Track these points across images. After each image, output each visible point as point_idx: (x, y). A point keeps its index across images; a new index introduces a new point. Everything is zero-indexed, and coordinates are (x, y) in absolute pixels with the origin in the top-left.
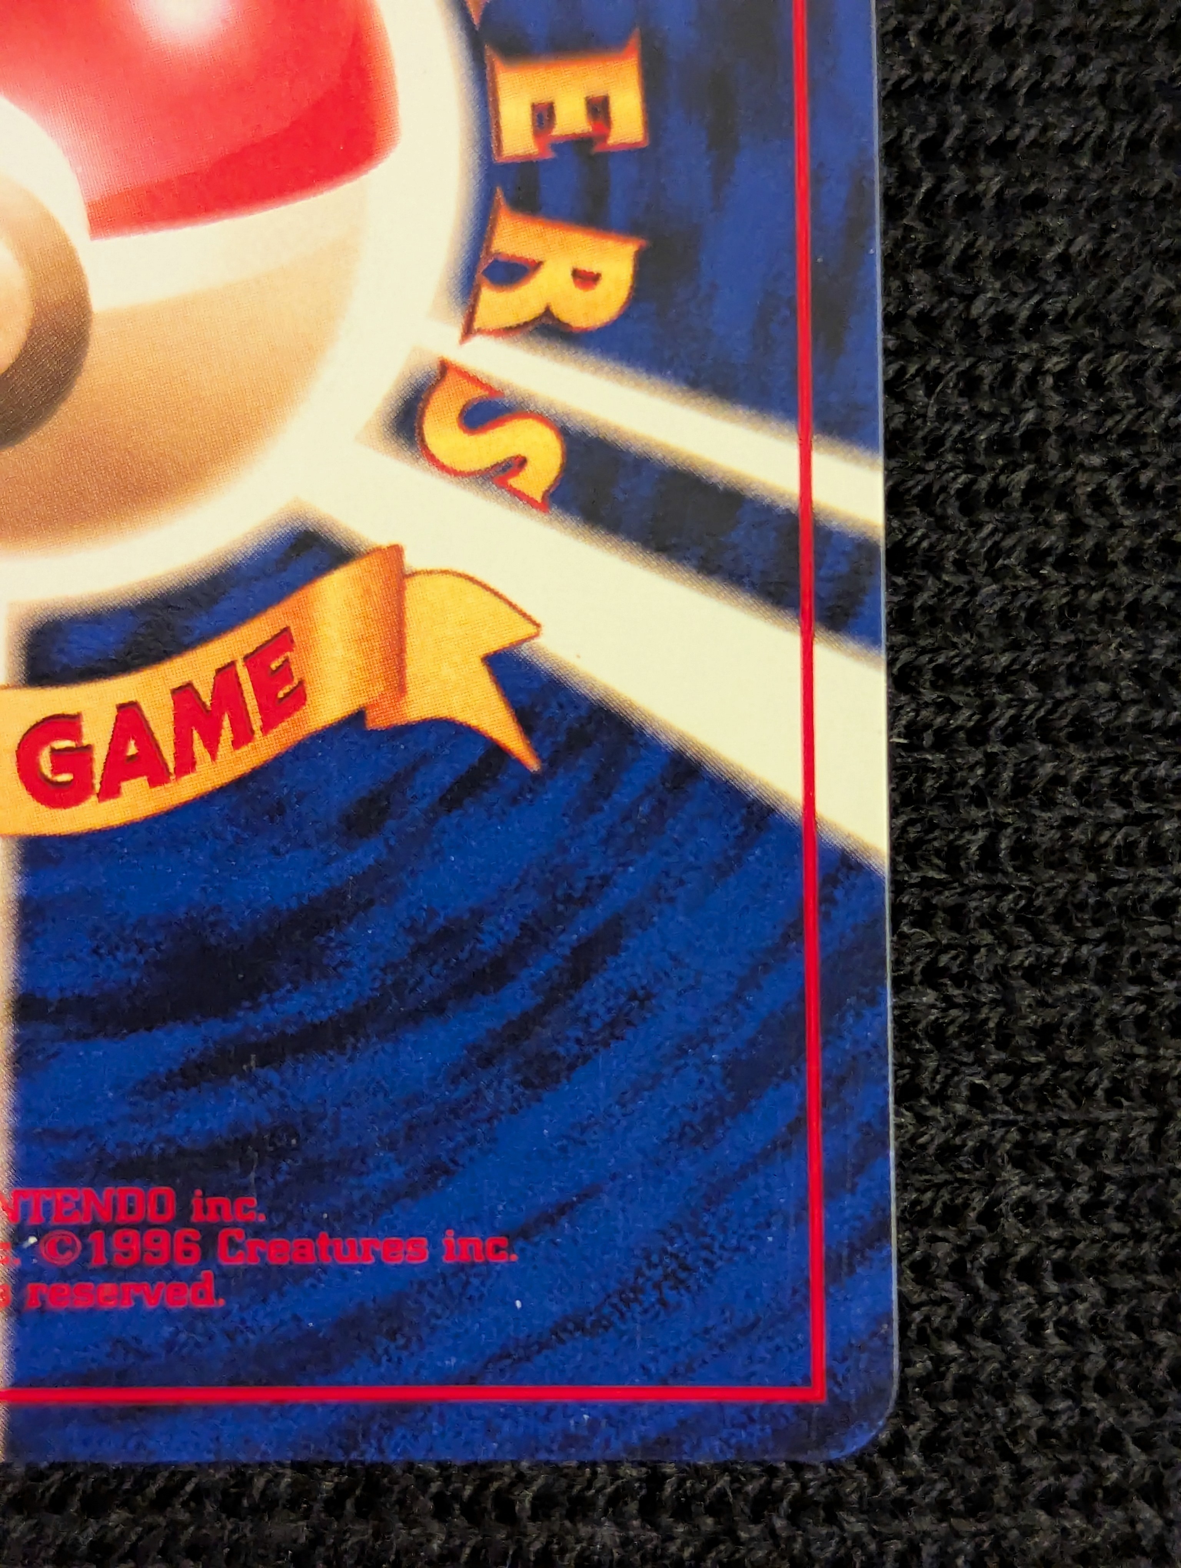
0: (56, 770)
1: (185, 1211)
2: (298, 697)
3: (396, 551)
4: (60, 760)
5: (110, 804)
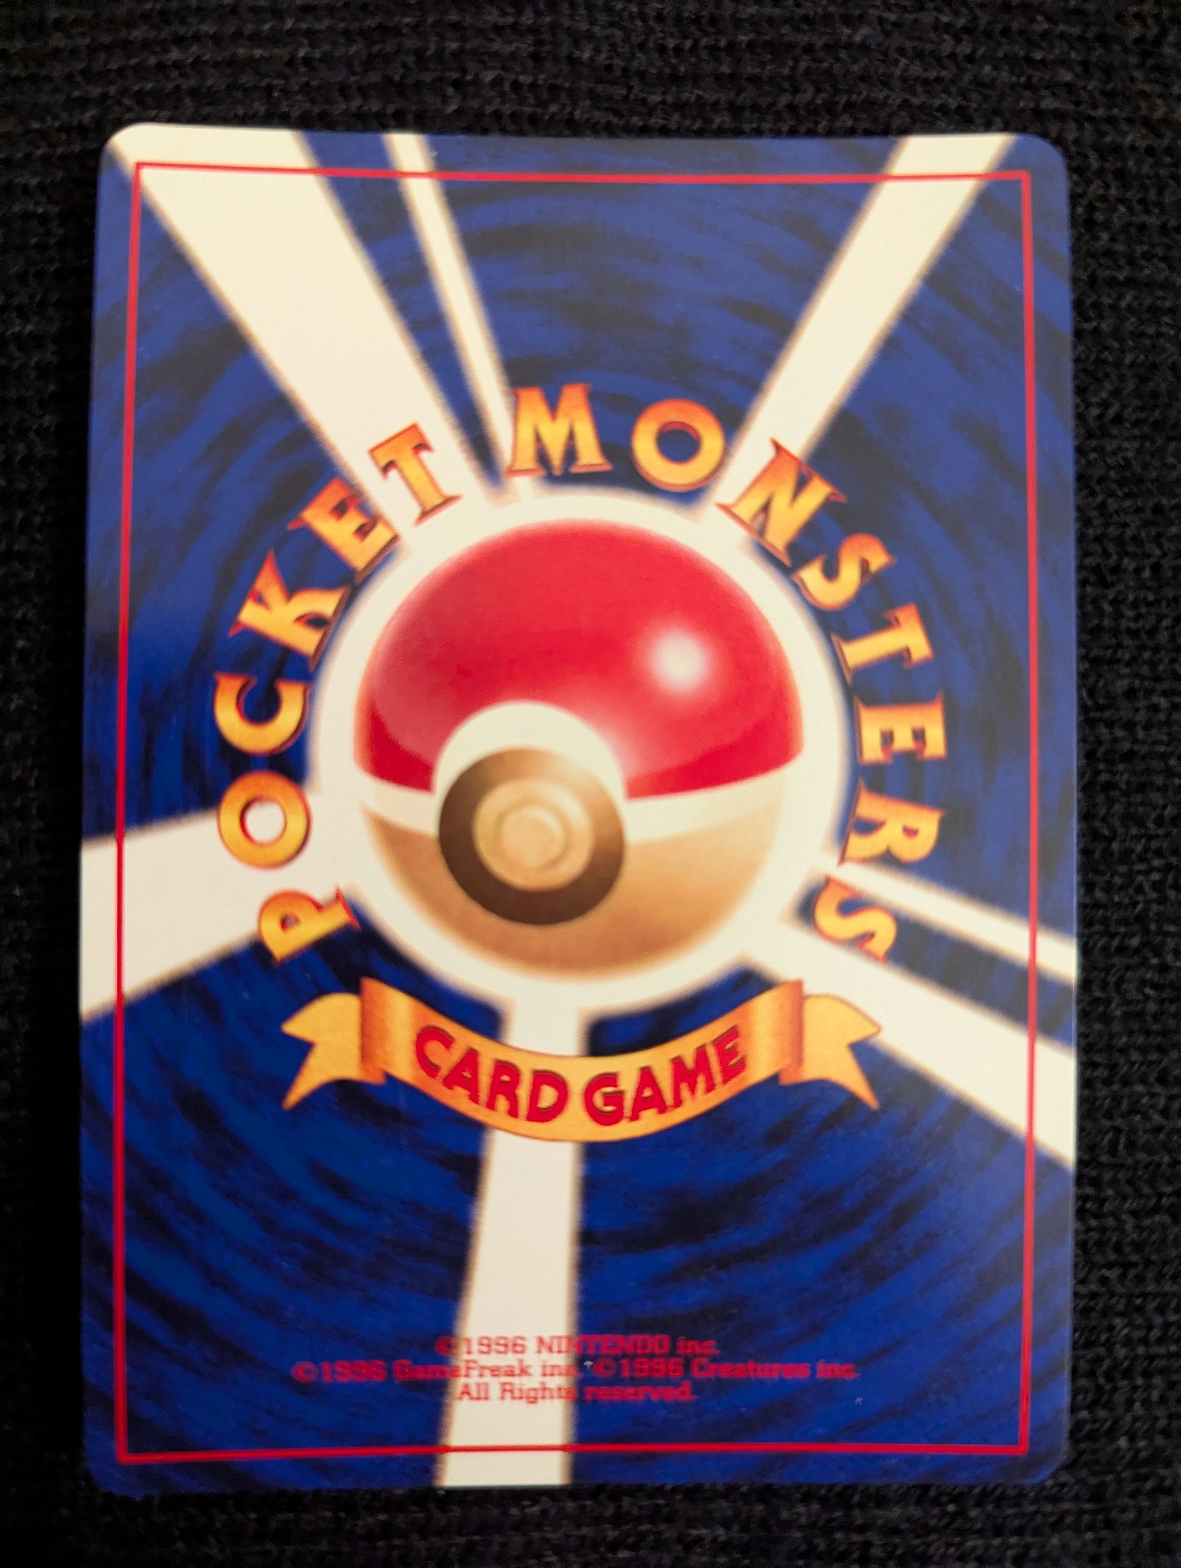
0: (606, 1104)
1: (674, 1347)
2: (741, 1066)
3: (798, 985)
4: (609, 1099)
5: (635, 1124)
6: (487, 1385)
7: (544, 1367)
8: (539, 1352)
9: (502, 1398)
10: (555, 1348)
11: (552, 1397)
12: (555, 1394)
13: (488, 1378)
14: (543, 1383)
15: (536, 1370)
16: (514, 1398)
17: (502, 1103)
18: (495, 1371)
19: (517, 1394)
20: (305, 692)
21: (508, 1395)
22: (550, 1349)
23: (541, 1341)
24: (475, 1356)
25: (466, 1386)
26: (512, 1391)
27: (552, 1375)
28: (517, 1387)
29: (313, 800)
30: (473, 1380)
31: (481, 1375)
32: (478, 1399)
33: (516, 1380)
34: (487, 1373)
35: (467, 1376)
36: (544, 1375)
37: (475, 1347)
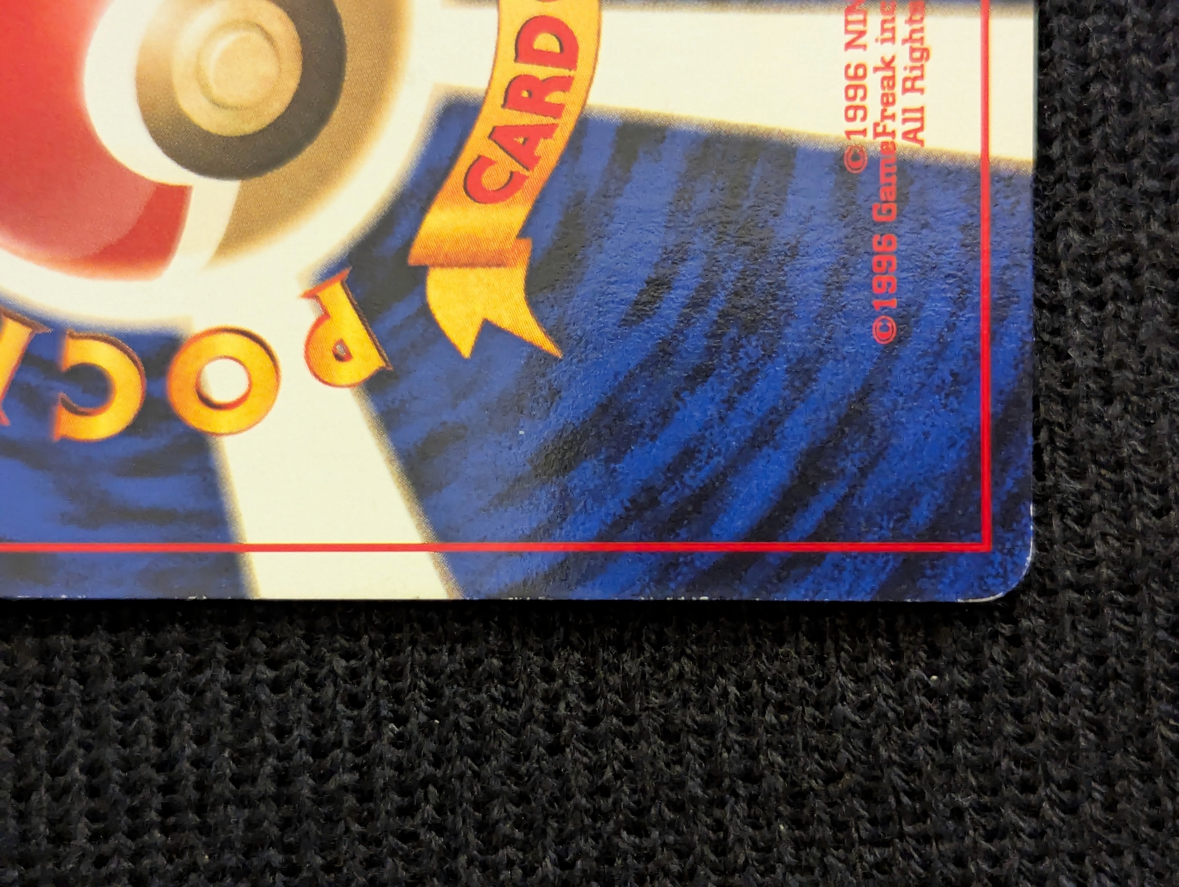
6: (905, 111)
7: (884, 41)
8: (864, 47)
9: (921, 91)
10: (860, 27)
11: (922, 30)
12: (917, 26)
13: (895, 109)
14: (905, 41)
15: (888, 50)
16: (922, 77)
17: (554, 97)
18: (887, 101)
19: (917, 73)
20: (72, 336)
21: (918, 84)
22: (862, 34)
23: (849, 45)
24: (868, 125)
25: (905, 135)
26: (915, 79)
27: (893, 30)
28: (907, 74)
29: (198, 328)
30: (898, 126)
31: (893, 117)
32: (922, 119)
33: (900, 74)
34: (890, 111)
35: (893, 134)
36: (893, 39)
37: (857, 125)
